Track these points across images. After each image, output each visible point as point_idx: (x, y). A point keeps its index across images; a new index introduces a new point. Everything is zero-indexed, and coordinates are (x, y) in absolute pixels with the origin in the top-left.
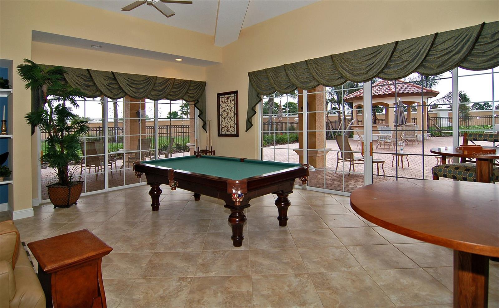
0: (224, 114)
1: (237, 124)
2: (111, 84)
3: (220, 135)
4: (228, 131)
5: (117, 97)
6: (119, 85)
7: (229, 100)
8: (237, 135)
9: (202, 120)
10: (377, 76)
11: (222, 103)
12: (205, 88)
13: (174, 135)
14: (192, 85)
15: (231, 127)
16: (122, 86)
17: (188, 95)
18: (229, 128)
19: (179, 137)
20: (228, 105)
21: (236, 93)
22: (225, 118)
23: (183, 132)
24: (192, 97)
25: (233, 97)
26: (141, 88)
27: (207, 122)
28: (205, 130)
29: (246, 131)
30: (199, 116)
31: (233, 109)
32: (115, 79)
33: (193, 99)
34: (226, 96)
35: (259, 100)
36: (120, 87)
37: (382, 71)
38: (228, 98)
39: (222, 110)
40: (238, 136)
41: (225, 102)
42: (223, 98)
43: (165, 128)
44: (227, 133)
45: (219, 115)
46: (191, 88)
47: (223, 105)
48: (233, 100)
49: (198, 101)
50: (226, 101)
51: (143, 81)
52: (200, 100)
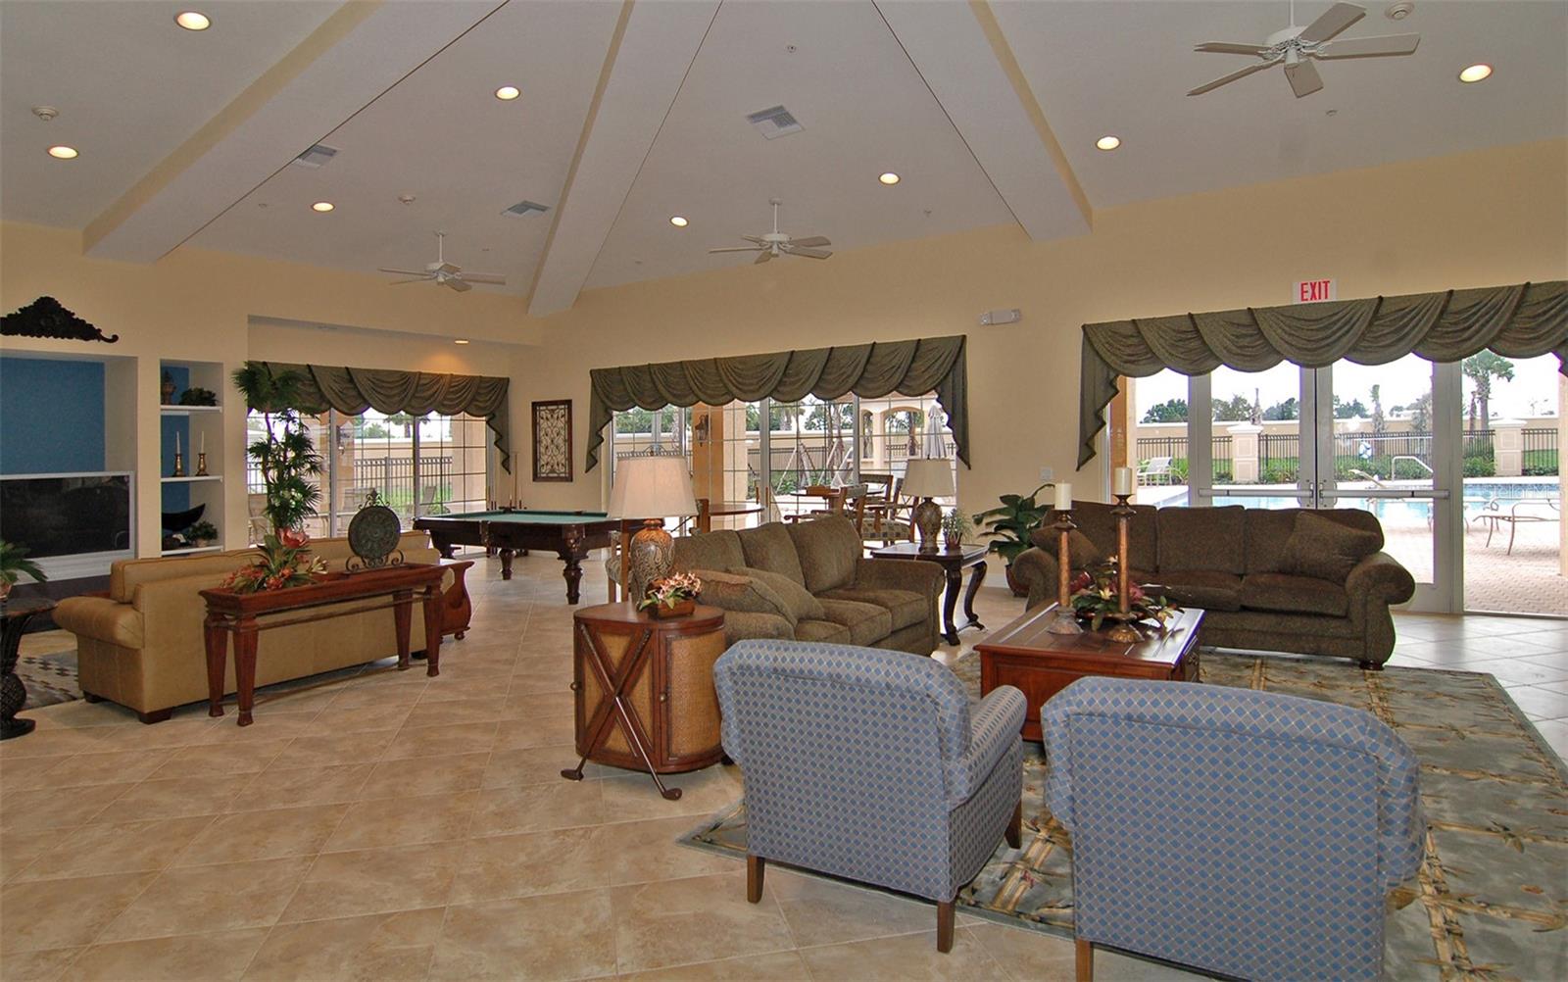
0: (545, 441)
1: (570, 459)
2: (346, 388)
3: (536, 477)
4: (553, 471)
5: (354, 412)
6: (359, 391)
7: (555, 416)
8: (570, 479)
9: (502, 450)
10: (770, 395)
11: (542, 421)
12: (506, 391)
13: (399, 483)
14: (483, 385)
15: (558, 465)
16: (363, 392)
17: (476, 406)
18: (556, 466)
19: (399, 488)
20: (552, 425)
21: (569, 403)
22: (547, 448)
23: (441, 475)
24: (484, 408)
25: (562, 410)
26: (394, 395)
27: (512, 455)
28: (508, 470)
29: (586, 472)
30: (496, 443)
31: (563, 432)
32: (351, 380)
33: (485, 413)
34: (550, 407)
35: (608, 418)
36: (360, 394)
37: (775, 389)
38: (553, 411)
39: (542, 433)
40: (572, 480)
41: (547, 418)
42: (543, 412)
43: (381, 465)
44: (551, 475)
45: (536, 441)
46: (482, 391)
47: (543, 424)
48: (562, 416)
49: (494, 416)
50: (549, 416)
51: (397, 381)
52: (497, 414)
